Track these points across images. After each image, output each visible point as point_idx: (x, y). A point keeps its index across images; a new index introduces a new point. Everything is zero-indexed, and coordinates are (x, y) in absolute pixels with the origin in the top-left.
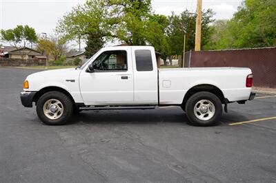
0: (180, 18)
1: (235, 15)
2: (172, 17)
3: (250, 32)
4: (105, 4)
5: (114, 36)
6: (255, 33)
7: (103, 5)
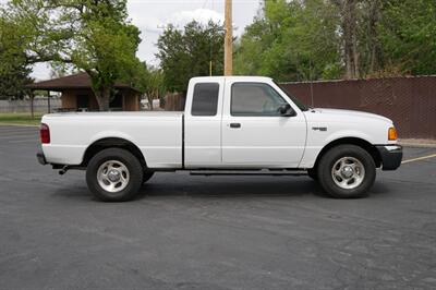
0: (183, 34)
1: (248, 29)
2: (170, 32)
3: (279, 57)
4: (45, 4)
5: (67, 61)
6: (286, 59)
7: (40, 6)
